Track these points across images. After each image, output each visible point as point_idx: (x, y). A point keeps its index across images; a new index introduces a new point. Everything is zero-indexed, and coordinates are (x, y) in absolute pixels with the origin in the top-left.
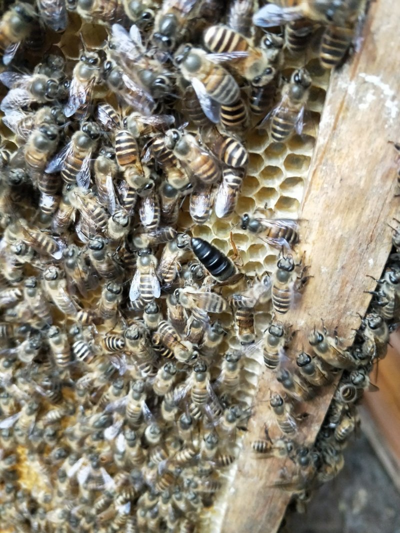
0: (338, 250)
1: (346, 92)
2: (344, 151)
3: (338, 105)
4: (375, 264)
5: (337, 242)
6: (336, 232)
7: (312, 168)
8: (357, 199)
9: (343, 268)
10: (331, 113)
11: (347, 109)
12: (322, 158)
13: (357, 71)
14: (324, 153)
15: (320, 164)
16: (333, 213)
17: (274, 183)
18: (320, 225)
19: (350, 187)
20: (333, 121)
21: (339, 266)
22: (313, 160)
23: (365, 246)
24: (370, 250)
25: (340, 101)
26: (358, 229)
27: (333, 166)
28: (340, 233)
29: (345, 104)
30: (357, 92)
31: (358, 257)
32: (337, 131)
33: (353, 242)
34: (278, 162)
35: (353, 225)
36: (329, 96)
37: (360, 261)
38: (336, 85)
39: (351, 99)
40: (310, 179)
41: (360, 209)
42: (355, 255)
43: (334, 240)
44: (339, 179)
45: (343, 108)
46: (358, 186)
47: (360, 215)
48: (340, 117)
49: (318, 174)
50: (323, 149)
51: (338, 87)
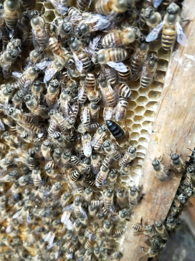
0: (174, 136)
1: (178, 63)
2: (177, 90)
3: (174, 69)
4: (191, 143)
5: (173, 132)
6: (173, 128)
7: (161, 97)
8: (183, 112)
9: (176, 144)
10: (171, 73)
11: (178, 71)
12: (166, 93)
13: (183, 53)
14: (167, 91)
15: (165, 96)
16: (171, 118)
17: (143, 104)
18: (165, 124)
19: (180, 107)
20: (172, 76)
21: (174, 143)
22: (162, 94)
23: (186, 135)
24: (189, 136)
25: (175, 67)
26: (184, 126)
27: (171, 97)
28: (175, 128)
29: (177, 68)
30: (183, 63)
31: (183, 140)
32: (173, 81)
33: (181, 132)
34: (146, 94)
35: (181, 124)
36: (170, 64)
37: (184, 141)
38: (173, 59)
39: (180, 66)
40: (160, 103)
41: (184, 117)
42: (182, 138)
43: (172, 131)
44: (174, 103)
45: (176, 70)
46: (183, 106)
47: (184, 120)
48: (175, 74)
49: (165, 101)
50: (167, 89)
51: (174, 60)
